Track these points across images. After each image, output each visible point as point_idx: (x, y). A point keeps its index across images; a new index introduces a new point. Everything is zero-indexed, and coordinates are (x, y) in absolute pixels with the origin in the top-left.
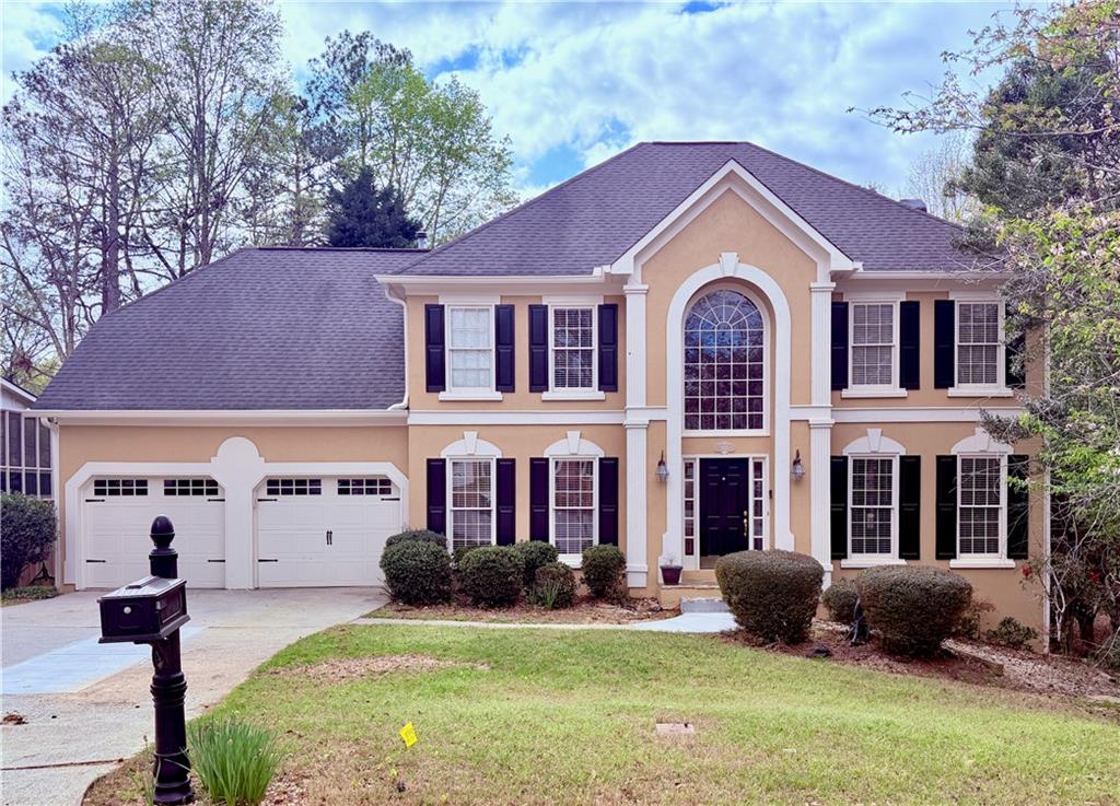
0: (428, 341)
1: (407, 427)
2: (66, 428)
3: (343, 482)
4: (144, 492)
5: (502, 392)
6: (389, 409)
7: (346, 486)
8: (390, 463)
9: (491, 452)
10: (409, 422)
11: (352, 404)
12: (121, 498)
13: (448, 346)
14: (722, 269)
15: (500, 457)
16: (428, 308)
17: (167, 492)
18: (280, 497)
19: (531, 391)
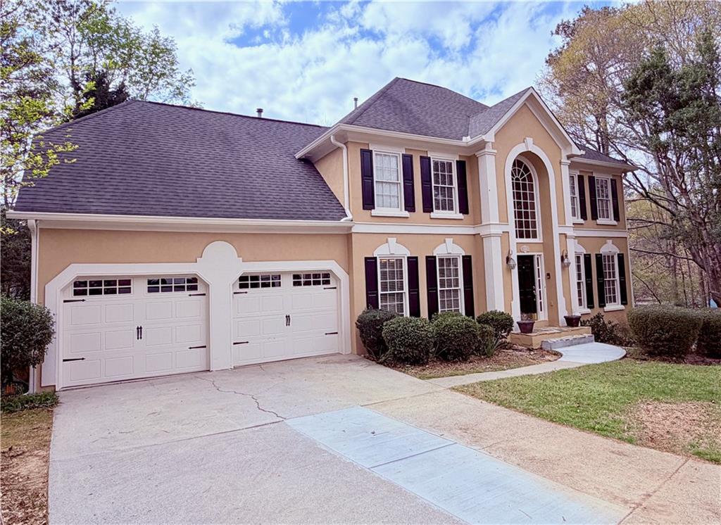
0: (363, 175)
1: (351, 234)
2: (49, 231)
3: (296, 277)
4: (128, 291)
5: (409, 211)
6: (342, 220)
7: (299, 280)
8: (334, 261)
9: (404, 252)
10: (353, 230)
11: (297, 216)
12: (103, 297)
13: (375, 180)
14: (527, 146)
15: (410, 256)
16: (363, 151)
17: (150, 290)
18: (249, 290)
19: (424, 212)
